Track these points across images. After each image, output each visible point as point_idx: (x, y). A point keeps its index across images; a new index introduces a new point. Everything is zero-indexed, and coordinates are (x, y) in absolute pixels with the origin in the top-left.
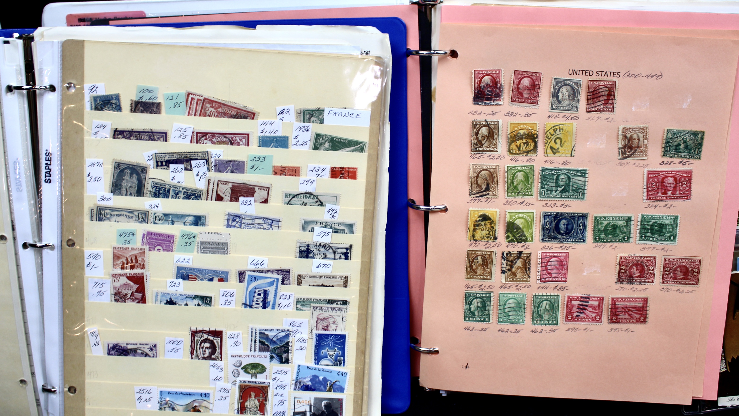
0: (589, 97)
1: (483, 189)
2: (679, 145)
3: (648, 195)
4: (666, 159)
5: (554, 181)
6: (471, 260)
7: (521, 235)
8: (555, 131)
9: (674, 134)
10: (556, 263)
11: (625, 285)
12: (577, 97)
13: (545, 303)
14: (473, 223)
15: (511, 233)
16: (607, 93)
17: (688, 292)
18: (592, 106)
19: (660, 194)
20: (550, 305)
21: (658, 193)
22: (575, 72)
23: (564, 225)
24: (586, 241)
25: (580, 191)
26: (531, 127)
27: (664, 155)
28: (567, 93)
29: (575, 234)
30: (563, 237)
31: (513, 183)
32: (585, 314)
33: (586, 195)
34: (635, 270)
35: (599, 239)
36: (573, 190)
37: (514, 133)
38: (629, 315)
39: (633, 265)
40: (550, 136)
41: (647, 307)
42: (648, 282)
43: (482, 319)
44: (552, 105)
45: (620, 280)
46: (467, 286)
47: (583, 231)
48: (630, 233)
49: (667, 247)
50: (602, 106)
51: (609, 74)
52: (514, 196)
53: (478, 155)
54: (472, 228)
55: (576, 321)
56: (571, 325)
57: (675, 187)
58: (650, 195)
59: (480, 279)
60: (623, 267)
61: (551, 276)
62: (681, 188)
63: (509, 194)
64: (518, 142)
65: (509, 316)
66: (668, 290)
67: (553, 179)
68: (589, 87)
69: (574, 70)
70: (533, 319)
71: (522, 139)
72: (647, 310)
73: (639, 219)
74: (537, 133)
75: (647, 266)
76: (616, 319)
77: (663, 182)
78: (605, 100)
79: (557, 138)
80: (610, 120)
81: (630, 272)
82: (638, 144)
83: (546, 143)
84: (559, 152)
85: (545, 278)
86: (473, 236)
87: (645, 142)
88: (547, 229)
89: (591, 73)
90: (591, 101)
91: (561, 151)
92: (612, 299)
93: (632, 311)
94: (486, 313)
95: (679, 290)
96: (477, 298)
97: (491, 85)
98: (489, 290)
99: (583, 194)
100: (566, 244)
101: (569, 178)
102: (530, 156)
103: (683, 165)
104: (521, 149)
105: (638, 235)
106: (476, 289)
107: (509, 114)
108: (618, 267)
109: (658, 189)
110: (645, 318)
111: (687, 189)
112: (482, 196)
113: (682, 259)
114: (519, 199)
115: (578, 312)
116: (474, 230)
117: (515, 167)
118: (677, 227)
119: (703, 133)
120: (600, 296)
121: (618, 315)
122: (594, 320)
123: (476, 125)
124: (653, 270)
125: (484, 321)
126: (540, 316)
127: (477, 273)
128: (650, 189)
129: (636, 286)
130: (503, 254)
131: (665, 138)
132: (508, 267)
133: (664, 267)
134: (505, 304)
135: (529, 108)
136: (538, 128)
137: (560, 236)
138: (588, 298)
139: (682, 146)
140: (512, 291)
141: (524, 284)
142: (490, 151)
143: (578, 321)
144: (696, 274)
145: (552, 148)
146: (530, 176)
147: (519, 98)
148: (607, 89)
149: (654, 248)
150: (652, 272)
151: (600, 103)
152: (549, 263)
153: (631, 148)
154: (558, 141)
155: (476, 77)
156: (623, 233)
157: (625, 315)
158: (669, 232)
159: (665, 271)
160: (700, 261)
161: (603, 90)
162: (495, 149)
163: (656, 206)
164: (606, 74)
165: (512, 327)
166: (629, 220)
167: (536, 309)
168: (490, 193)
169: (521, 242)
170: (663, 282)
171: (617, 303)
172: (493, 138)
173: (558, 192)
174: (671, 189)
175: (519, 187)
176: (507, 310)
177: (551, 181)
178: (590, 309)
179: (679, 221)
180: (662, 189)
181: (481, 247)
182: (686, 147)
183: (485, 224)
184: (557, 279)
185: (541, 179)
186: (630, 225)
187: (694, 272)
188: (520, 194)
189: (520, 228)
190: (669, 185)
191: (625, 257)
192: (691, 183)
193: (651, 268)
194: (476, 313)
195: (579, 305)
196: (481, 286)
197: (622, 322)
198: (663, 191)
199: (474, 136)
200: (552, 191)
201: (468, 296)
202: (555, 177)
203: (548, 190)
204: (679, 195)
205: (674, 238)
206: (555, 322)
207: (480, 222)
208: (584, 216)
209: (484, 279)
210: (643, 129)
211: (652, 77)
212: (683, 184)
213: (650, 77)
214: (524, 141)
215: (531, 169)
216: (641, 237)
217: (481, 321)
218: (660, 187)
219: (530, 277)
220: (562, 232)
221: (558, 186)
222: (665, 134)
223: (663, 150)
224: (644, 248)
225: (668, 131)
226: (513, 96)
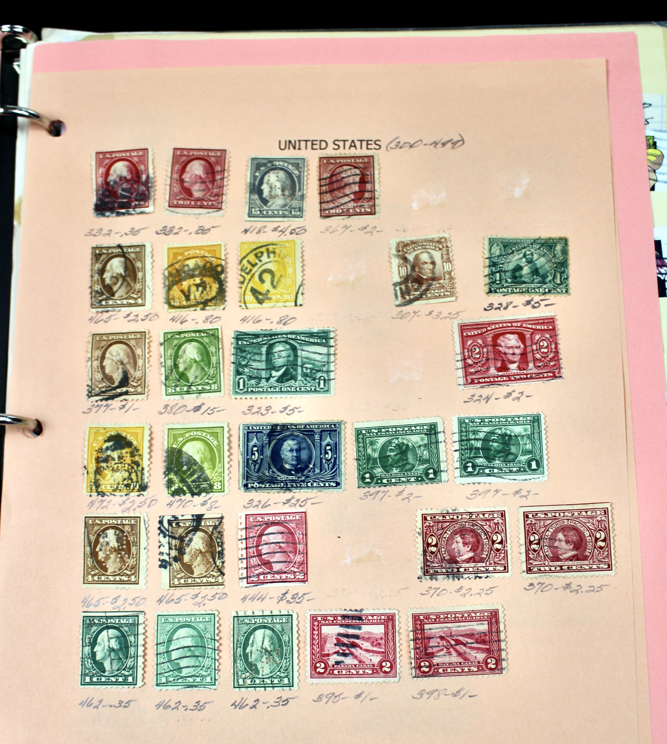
0: (324, 188)
1: (116, 384)
2: (519, 268)
3: (466, 375)
4: (497, 299)
5: (264, 358)
6: (93, 538)
7: (199, 478)
8: (259, 256)
9: (505, 246)
10: (279, 538)
11: (442, 582)
12: (300, 190)
13: (259, 633)
14: (95, 455)
15: (176, 474)
16: (357, 179)
17: (591, 589)
18: (331, 205)
19: (493, 371)
20: (271, 638)
21: (488, 369)
22: (291, 145)
23: (291, 450)
24: (343, 484)
25: (319, 375)
26: (209, 252)
27: (490, 291)
28: (278, 185)
29: (317, 471)
30: (290, 477)
31: (176, 366)
32: (356, 657)
33: (332, 382)
34: (461, 545)
35: (372, 477)
36: (305, 375)
37: (177, 266)
38: (460, 654)
39: (455, 533)
40: (249, 267)
41: (498, 632)
42: (495, 571)
43: (121, 679)
44: (250, 208)
45: (428, 571)
46: (87, 602)
47: (335, 464)
48: (439, 462)
49: (525, 487)
50: (352, 204)
51: (358, 144)
52: (180, 394)
53: (106, 315)
54: (92, 467)
55: (336, 677)
56: (326, 685)
57: (524, 355)
58: (472, 374)
59: (115, 582)
60: (433, 540)
61: (271, 568)
62: (538, 356)
63: (170, 390)
64: (185, 284)
65: (180, 669)
66: (543, 587)
67: (261, 354)
68: (320, 170)
69: (290, 142)
70: (236, 675)
71: (193, 276)
72: (499, 641)
73: (455, 428)
74: (223, 263)
75: (486, 533)
76: (430, 667)
77: (495, 344)
78: (355, 193)
79: (265, 271)
80: (369, 229)
81: (448, 551)
82: (433, 272)
83: (242, 283)
84: (270, 299)
85: (258, 575)
86: (97, 484)
87: (447, 267)
88: (255, 462)
89: (323, 145)
90: (328, 197)
91: (274, 297)
92: (415, 618)
93: (465, 645)
94: (130, 662)
95: (568, 586)
96: (108, 628)
97: (129, 177)
98: (134, 609)
99: (327, 381)
100: (300, 494)
101: (294, 349)
102: (210, 311)
103: (534, 307)
104: (192, 297)
105: (457, 465)
106: (105, 608)
107: (166, 231)
108: (420, 539)
109: (488, 359)
110: (498, 661)
111: (551, 355)
112: (112, 398)
113: (564, 511)
114: (191, 400)
115: (337, 653)
116: (98, 471)
117: (180, 333)
118: (540, 439)
119: (565, 241)
120: (387, 610)
121: (432, 655)
122: (378, 670)
123: (100, 255)
124: (501, 543)
125: (125, 683)
126: (252, 667)
127: (106, 570)
128: (470, 361)
129: (467, 582)
130: (161, 522)
131: (487, 255)
132: (174, 553)
133: (527, 533)
134: (170, 641)
135: (206, 217)
136: (223, 253)
137: (284, 477)
138: (360, 618)
139: (526, 270)
140: (186, 608)
141: (210, 591)
142: (130, 305)
143: (340, 676)
144: (602, 544)
145: (254, 291)
146: (212, 349)
147: (184, 199)
148: (358, 172)
149: (497, 491)
150: (499, 546)
151: (346, 199)
152: (264, 538)
153: (419, 281)
154: (267, 277)
155: (99, 165)
156: (423, 461)
157: (449, 653)
158: (525, 452)
159: (531, 543)
160: (606, 512)
161: (349, 173)
162: (140, 301)
163: (488, 399)
164: (353, 145)
165: (189, 697)
166: (432, 431)
167: (240, 651)
168: (131, 390)
169: (199, 494)
170: (529, 570)
171: (427, 627)
172: (135, 278)
173: (272, 380)
174: (517, 358)
175: (191, 376)
176: (175, 655)
177: (257, 357)
178: (366, 645)
179: (543, 427)
180: (495, 359)
181: (114, 508)
182: (535, 272)
183: (120, 458)
184: (284, 576)
185: (236, 354)
186: (437, 442)
187: (597, 540)
188: (194, 388)
189: (195, 463)
190: (511, 351)
191: (433, 516)
192: (556, 344)
193: (498, 538)
194: (107, 665)
195: (340, 634)
196: (116, 599)
197: (445, 674)
198: (499, 365)
199: (96, 277)
200: (260, 379)
201: (88, 624)
202: (264, 350)
203: (250, 378)
204: (535, 371)
205: (539, 464)
206: (286, 681)
207: (109, 453)
208: (333, 430)
209: (122, 582)
210: (439, 242)
211: (444, 144)
212: (541, 347)
213: (440, 145)
214: (198, 281)
215: (214, 335)
216: (465, 468)
217: (116, 683)
218: (491, 356)
219: (223, 574)
220: (287, 466)
221: (271, 367)
222: (487, 247)
223: (487, 280)
224: (476, 493)
225: (492, 242)
226: (172, 195)
